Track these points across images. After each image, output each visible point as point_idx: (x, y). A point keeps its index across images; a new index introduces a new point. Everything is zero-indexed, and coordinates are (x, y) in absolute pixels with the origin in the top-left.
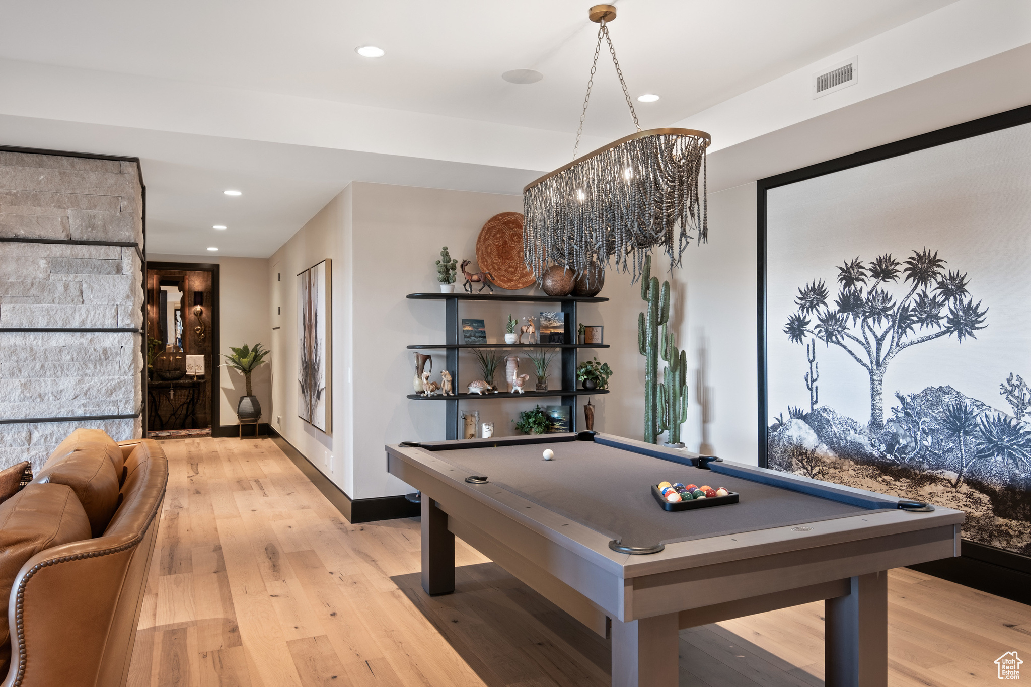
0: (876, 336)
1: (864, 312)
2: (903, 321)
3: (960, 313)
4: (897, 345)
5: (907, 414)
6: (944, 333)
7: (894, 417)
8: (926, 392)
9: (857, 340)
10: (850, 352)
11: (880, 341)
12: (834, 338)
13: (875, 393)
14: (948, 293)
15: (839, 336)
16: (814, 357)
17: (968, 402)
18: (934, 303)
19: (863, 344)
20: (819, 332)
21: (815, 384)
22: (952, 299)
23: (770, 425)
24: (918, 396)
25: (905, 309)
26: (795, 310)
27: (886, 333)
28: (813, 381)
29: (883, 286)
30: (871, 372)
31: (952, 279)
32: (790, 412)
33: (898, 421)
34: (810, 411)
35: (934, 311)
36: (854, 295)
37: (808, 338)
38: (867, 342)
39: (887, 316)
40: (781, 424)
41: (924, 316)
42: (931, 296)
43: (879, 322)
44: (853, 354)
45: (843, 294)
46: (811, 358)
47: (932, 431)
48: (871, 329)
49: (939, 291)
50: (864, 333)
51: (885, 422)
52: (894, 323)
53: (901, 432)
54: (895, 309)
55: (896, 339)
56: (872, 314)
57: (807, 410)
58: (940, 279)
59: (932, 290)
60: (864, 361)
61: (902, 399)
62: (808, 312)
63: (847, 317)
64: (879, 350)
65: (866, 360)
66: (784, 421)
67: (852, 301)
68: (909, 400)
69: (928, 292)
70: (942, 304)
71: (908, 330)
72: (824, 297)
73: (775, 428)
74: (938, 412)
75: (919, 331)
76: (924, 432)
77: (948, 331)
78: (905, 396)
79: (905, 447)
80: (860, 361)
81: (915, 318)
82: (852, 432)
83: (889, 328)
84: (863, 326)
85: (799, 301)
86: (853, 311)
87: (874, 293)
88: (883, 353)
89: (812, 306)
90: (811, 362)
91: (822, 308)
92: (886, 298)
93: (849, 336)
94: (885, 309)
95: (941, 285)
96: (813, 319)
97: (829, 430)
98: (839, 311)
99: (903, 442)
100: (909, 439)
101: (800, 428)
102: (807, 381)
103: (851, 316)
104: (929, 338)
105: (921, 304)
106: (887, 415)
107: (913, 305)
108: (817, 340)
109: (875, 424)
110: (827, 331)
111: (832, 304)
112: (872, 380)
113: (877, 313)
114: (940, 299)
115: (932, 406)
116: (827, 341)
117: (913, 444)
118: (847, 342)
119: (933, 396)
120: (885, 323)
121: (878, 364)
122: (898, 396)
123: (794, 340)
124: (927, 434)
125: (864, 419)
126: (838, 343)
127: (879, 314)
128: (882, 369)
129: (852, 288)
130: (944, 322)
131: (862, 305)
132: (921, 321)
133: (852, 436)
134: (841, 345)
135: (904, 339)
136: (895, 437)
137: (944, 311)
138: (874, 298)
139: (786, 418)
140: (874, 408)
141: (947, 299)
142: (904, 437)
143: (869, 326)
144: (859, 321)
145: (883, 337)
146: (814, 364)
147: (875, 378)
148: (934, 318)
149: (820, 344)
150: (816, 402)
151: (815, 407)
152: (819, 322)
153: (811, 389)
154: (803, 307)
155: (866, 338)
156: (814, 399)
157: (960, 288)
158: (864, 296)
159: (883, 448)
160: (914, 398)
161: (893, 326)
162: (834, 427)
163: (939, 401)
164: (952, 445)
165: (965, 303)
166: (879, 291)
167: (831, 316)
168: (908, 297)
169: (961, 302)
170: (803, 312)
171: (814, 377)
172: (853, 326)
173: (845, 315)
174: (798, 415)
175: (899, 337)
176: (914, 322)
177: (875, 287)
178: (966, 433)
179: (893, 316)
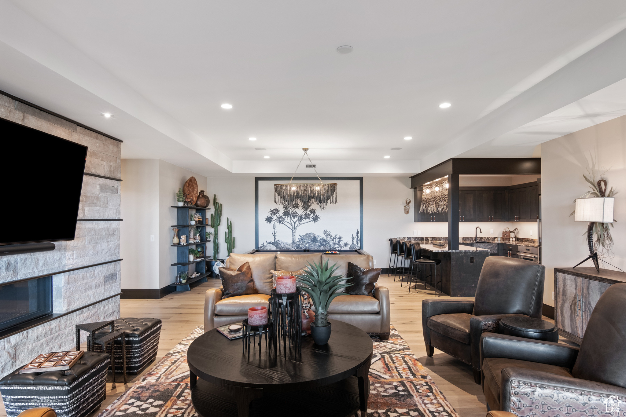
0: (294, 222)
1: (291, 216)
2: (301, 218)
3: (315, 217)
4: (299, 224)
5: (302, 240)
6: (311, 221)
7: (299, 241)
8: (307, 234)
9: (289, 223)
10: (286, 226)
11: (295, 223)
12: (281, 222)
13: (293, 235)
14: (312, 213)
15: (283, 222)
16: (275, 227)
17: (316, 236)
18: (308, 214)
19: (290, 224)
20: (277, 221)
21: (275, 234)
22: (313, 214)
23: (259, 246)
24: (305, 235)
25: (301, 216)
26: (269, 215)
27: (297, 221)
28: (275, 233)
29: (295, 210)
30: (292, 230)
31: (313, 210)
32: (267, 242)
33: (300, 241)
34: (274, 241)
35: (309, 216)
36: (288, 211)
37: (273, 222)
38: (291, 223)
39: (297, 217)
40: (264, 246)
41: (306, 217)
42: (308, 213)
43: (295, 219)
44: (287, 226)
45: (284, 211)
46: (274, 227)
47: (308, 243)
48: (292, 220)
49: (310, 212)
50: (290, 221)
51: (296, 242)
52: (299, 219)
53: (301, 244)
54: (299, 215)
55: (299, 223)
56: (293, 216)
57: (273, 241)
58: (310, 210)
59: (308, 212)
60: (290, 228)
61: (301, 236)
62: (273, 215)
63: (286, 217)
64: (294, 225)
65: (291, 227)
66: (265, 245)
67: (287, 213)
68: (302, 236)
69: (307, 212)
70: (310, 215)
71: (302, 220)
72: (278, 212)
73: (261, 247)
74: (309, 239)
75: (305, 221)
76: (306, 243)
77: (312, 221)
78: (302, 235)
79: (302, 247)
80: (289, 228)
81: (304, 218)
82: (287, 245)
83: (297, 220)
84: (290, 219)
85: (270, 212)
86: (287, 216)
87: (293, 211)
88: (296, 226)
89: (274, 214)
90: (274, 229)
91: (277, 214)
92: (296, 213)
93: (286, 222)
94: (296, 216)
95: (310, 211)
96: (275, 217)
97: (280, 245)
98: (283, 216)
99: (301, 246)
100: (302, 245)
101: (270, 246)
102: (273, 233)
103: (287, 217)
104: (307, 222)
105: (306, 215)
106: (297, 240)
107: (303, 215)
108: (276, 223)
109: (294, 243)
110: (279, 220)
111: (281, 213)
112: (293, 232)
113: (294, 216)
114: (310, 214)
115: (308, 237)
116: (279, 223)
117: (304, 246)
118: (285, 223)
119: (308, 235)
120: (296, 219)
121: (294, 228)
122: (300, 236)
123: (268, 223)
124: (307, 244)
125: (290, 242)
126: (283, 223)
127: (295, 217)
128: (296, 230)
129: (287, 210)
130: (311, 219)
131: (290, 214)
132: (305, 218)
133: (287, 246)
134: (284, 224)
135: (301, 222)
136: (299, 245)
137: (311, 216)
138: (293, 213)
139: (265, 244)
140: (293, 239)
141: (312, 214)
142: (301, 245)
143: (292, 219)
144: (289, 218)
145: (296, 222)
146: (275, 229)
147: (294, 232)
148: (308, 218)
149: (277, 224)
150: (276, 239)
151: (275, 240)
152: (277, 218)
153: (274, 236)
154: (271, 214)
155: (291, 222)
156: (275, 238)
157: (315, 212)
158: (291, 212)
159: (296, 248)
160: (304, 236)
161: (298, 219)
162: (281, 245)
163: (310, 236)
164: (313, 245)
165: (316, 215)
166: (295, 211)
167: (281, 217)
168: (302, 213)
169: (315, 215)
170: (271, 215)
171: (275, 232)
172: (287, 219)
173: (285, 216)
174: (270, 243)
175: (300, 222)
176: (304, 219)
177: (294, 210)
178: (316, 242)
179: (298, 217)
